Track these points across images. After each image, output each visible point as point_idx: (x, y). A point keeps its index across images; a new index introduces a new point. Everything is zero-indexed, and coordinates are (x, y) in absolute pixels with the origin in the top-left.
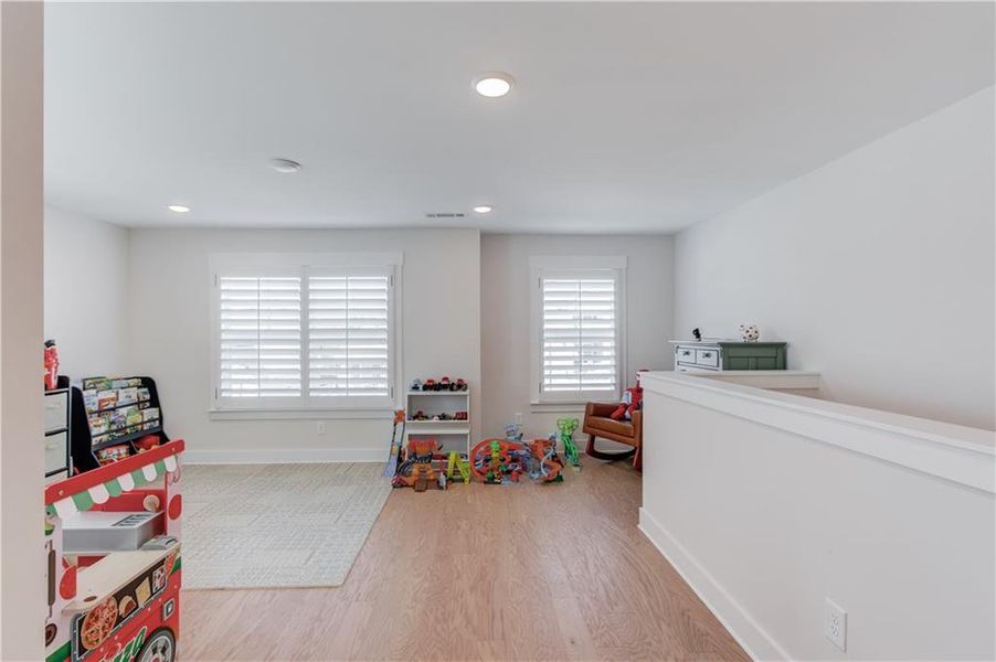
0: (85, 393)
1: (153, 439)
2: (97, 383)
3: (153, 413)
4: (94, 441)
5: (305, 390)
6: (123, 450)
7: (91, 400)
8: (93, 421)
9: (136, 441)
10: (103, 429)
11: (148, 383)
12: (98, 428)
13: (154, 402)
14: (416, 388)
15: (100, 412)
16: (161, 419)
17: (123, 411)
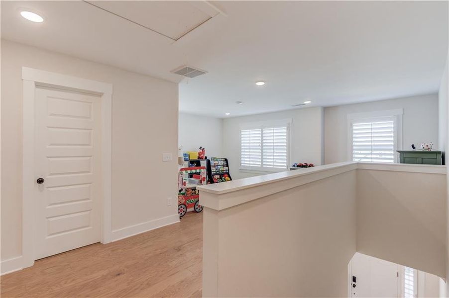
0: (211, 161)
1: (226, 175)
2: (214, 159)
3: (227, 168)
4: (212, 173)
5: (262, 165)
6: (218, 176)
7: (212, 163)
8: (212, 168)
9: (222, 175)
10: (214, 170)
11: (226, 160)
12: (213, 170)
13: (227, 166)
14: (294, 166)
15: (214, 166)
16: (229, 170)
17: (219, 167)
